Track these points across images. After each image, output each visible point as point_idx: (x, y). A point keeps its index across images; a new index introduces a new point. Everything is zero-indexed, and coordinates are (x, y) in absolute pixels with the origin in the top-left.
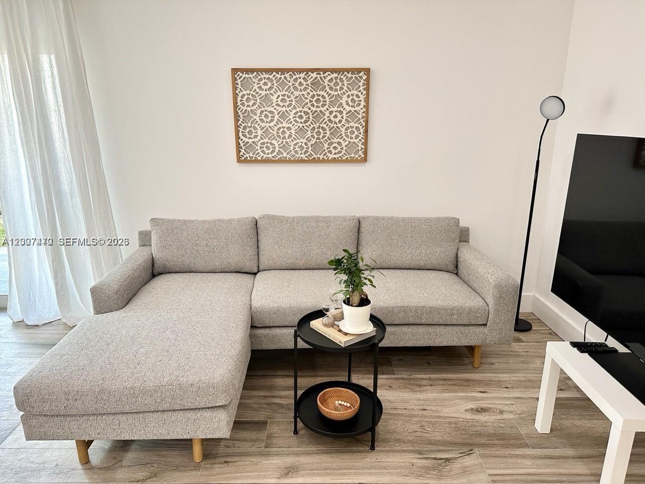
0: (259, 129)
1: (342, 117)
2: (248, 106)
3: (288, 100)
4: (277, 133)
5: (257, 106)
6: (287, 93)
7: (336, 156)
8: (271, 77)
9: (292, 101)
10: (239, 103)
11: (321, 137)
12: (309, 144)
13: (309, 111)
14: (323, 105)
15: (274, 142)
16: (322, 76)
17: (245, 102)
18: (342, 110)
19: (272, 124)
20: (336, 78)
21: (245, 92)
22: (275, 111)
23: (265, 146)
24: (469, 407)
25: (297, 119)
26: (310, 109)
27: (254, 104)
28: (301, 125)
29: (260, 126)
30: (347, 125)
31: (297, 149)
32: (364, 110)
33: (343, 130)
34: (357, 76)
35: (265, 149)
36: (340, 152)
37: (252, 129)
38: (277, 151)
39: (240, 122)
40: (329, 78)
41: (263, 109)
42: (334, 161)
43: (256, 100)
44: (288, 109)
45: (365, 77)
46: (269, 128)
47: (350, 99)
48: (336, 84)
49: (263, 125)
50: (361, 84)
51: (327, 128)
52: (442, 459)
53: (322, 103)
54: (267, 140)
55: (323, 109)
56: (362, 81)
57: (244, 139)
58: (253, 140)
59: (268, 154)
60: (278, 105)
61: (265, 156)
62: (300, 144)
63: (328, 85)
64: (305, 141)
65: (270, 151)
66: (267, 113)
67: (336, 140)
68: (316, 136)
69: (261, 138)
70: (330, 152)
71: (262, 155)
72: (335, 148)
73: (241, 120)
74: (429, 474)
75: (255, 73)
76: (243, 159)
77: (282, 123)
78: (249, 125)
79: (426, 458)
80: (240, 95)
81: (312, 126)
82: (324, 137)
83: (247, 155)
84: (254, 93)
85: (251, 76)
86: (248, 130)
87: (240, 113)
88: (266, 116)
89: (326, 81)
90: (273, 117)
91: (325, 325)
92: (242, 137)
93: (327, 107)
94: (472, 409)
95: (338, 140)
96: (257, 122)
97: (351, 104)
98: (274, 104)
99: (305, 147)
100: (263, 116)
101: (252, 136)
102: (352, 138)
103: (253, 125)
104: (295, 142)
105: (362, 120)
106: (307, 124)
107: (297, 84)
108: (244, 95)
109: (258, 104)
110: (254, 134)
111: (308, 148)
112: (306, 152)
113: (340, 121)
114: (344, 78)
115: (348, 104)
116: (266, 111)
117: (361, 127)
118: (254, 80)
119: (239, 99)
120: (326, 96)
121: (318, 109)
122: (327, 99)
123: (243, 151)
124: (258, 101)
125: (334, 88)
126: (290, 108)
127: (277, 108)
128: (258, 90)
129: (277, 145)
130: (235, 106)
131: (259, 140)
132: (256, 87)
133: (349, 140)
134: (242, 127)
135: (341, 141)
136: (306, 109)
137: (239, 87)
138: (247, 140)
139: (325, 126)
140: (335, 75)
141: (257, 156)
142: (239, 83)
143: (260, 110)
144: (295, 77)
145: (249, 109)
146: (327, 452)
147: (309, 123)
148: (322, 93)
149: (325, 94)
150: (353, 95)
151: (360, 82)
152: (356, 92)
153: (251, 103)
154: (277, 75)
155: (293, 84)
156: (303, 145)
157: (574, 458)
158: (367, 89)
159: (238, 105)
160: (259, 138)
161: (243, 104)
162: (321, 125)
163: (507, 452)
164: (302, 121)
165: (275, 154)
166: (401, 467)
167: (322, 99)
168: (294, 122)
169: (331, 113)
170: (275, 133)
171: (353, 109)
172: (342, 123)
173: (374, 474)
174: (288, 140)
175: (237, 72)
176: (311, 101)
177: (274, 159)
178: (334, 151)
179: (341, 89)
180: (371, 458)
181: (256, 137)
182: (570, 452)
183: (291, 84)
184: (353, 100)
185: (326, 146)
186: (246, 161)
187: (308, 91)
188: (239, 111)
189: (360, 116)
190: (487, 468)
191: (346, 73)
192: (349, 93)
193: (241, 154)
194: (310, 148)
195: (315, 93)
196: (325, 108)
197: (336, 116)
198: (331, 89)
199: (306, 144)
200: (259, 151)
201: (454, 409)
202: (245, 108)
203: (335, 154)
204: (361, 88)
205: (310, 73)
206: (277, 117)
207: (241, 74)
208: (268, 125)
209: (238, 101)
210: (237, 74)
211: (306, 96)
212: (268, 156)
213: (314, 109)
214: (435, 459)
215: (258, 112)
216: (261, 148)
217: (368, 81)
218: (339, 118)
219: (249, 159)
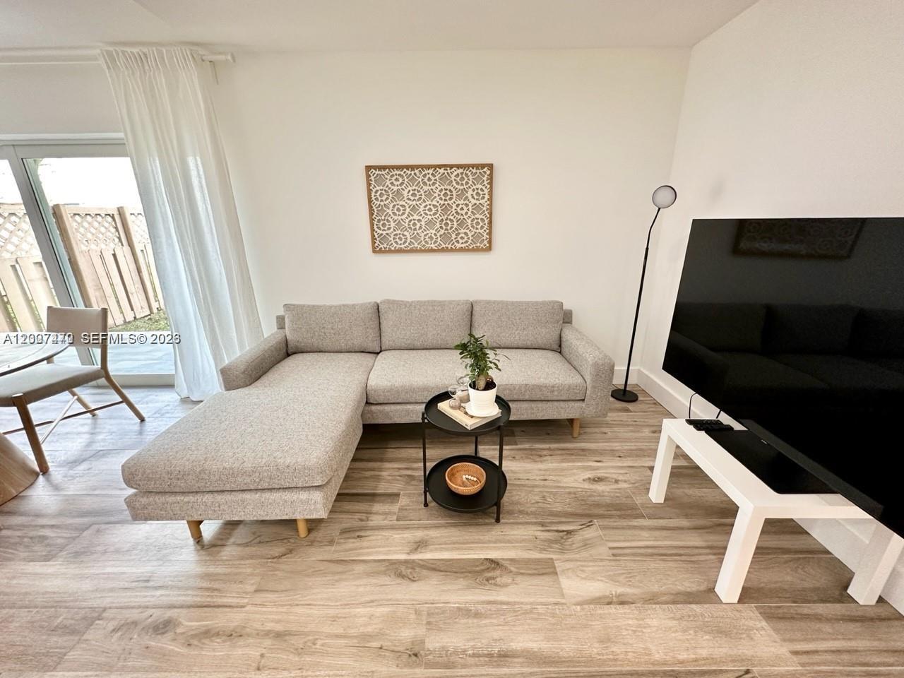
0: (392, 222)
1: (468, 210)
2: (382, 201)
3: (418, 194)
4: (409, 225)
5: (389, 200)
6: (416, 188)
7: (463, 246)
8: (402, 173)
9: (421, 195)
10: (373, 198)
11: (449, 228)
12: (438, 235)
13: (438, 204)
14: (450, 199)
15: (406, 233)
16: (449, 171)
17: (378, 197)
18: (468, 202)
19: (404, 217)
20: (462, 173)
21: (378, 188)
22: (406, 205)
23: (397, 237)
24: (586, 477)
25: (427, 212)
26: (438, 202)
27: (387, 199)
28: (430, 217)
29: (393, 219)
30: (473, 217)
31: (427, 239)
32: (488, 202)
33: (469, 221)
34: (481, 171)
35: (397, 240)
36: (466, 242)
37: (385, 222)
38: (408, 241)
39: (374, 216)
40: (455, 173)
41: (395, 203)
42: (462, 250)
43: (389, 195)
44: (418, 203)
45: (488, 172)
46: (401, 221)
47: (475, 193)
48: (462, 179)
49: (396, 218)
50: (485, 179)
51: (454, 220)
52: (563, 531)
53: (449, 197)
54: (399, 232)
55: (450, 202)
56: (486, 176)
57: (379, 231)
58: (387, 232)
59: (401, 244)
60: (409, 199)
61: (398, 246)
62: (430, 235)
63: (455, 180)
64: (434, 232)
65: (402, 242)
66: (399, 207)
67: (462, 231)
68: (444, 227)
69: (394, 230)
70: (458, 242)
71: (395, 245)
72: (462, 238)
73: (375, 214)
74: (551, 548)
75: (387, 170)
76: (378, 249)
77: (413, 216)
78: (383, 218)
79: (548, 531)
80: (374, 190)
81: (441, 218)
82: (452, 228)
83: (382, 246)
84: (387, 189)
85: (383, 172)
86: (382, 222)
87: (374, 208)
88: (398, 210)
89: (453, 176)
90: (405, 210)
91: (452, 407)
92: (376, 229)
93: (454, 200)
94: (589, 479)
95: (465, 231)
96: (390, 215)
97: (476, 197)
98: (405, 199)
99: (435, 237)
100: (395, 209)
101: (386, 229)
102: (477, 229)
103: (386, 218)
104: (425, 233)
105: (486, 212)
106: (436, 216)
107: (426, 180)
108: (377, 191)
109: (390, 198)
110: (387, 226)
111: (437, 238)
112: (435, 242)
113: (466, 213)
114: (470, 174)
115: (473, 197)
116: (398, 205)
117: (485, 219)
118: (386, 176)
119: (373, 194)
120: (453, 190)
121: (446, 202)
122: (454, 193)
123: (378, 242)
124: (391, 195)
125: (460, 182)
126: (420, 202)
127: (408, 202)
128: (390, 186)
129: (408, 236)
130: (370, 201)
131: (392, 232)
132: (388, 183)
133: (475, 230)
134: (376, 220)
135: (468, 231)
136: (434, 203)
137: (373, 183)
138: (381, 232)
139: (452, 218)
140: (461, 170)
141: (391, 247)
142: (373, 180)
143: (392, 204)
144: (424, 173)
145: (382, 203)
146: (455, 525)
147: (438, 215)
148: (449, 187)
149: (452, 188)
150: (477, 189)
151: (484, 176)
152: (480, 186)
153: (384, 198)
154: (407, 172)
155: (423, 180)
156: (433, 235)
157: (689, 529)
158: (491, 184)
159: (373, 200)
160: (392, 230)
161: (377, 199)
162: (449, 217)
163: (624, 523)
164: (432, 213)
165: (407, 244)
166: (524, 540)
167: (449, 193)
168: (424, 215)
169: (458, 205)
170: (406, 225)
171: (478, 202)
172: (469, 215)
173: (499, 548)
174: (418, 232)
175: (370, 170)
176: (439, 195)
177: (406, 249)
178: (461, 241)
179: (467, 183)
180: (496, 532)
181: (389, 229)
182: (684, 523)
183: (420, 180)
184: (478, 194)
185: (454, 236)
186: (380, 251)
187: (437, 185)
188: (373, 206)
189: (485, 209)
190: (607, 541)
191: (471, 168)
192: (475, 187)
193: (376, 245)
194: (439, 239)
195: (443, 187)
196: (452, 201)
197: (462, 209)
198: (457, 183)
199: (435, 234)
200: (393, 242)
201: (572, 479)
202: (379, 203)
203: (462, 243)
204: (485, 183)
205: (438, 169)
206: (408, 210)
207: (374, 171)
208: (400, 218)
209: (373, 196)
211: (434, 190)
212: (400, 246)
213: (442, 202)
214: (557, 531)
215: (391, 206)
216: (394, 239)
217: (491, 176)
218: (465, 210)
219: (383, 249)
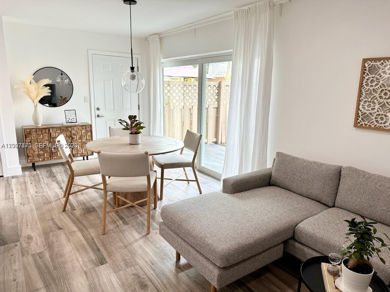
0: (377, 103)
2: (371, 86)
5: (379, 86)
10: (364, 84)
17: (369, 83)
19: (389, 101)
21: (370, 76)
23: (379, 117)
27: (377, 85)
29: (378, 101)
35: (379, 119)
37: (371, 103)
38: (389, 121)
39: (362, 98)
41: (384, 88)
43: (379, 82)
46: (386, 104)
49: (381, 101)
54: (382, 113)
57: (363, 110)
58: (370, 112)
59: (381, 123)
61: (378, 125)
65: (383, 122)
66: (387, 91)
69: (378, 111)
71: (376, 123)
73: (363, 96)
75: (382, 61)
76: (359, 125)
78: (370, 100)
80: (367, 78)
83: (363, 123)
84: (378, 77)
85: (378, 63)
86: (368, 103)
87: (363, 91)
88: (385, 94)
92: (361, 109)
96: (377, 98)
100: (383, 94)
101: (370, 109)
103: (372, 100)
108: (369, 78)
109: (380, 84)
110: (372, 107)
116: (386, 90)
118: (380, 66)
119: (365, 80)
123: (360, 119)
124: (381, 82)
128: (382, 74)
129: (389, 118)
130: (361, 86)
131: (375, 112)
132: (381, 72)
134: (363, 101)
137: (367, 72)
138: (365, 111)
141: (371, 124)
142: (368, 69)
143: (381, 89)
145: (371, 88)
153: (374, 84)
159: (363, 86)
160: (376, 110)
161: (367, 85)
165: (387, 124)
175: (367, 61)
177: (386, 128)
181: (373, 109)
186: (361, 127)
188: (363, 90)
193: (359, 121)
200: (374, 120)
202: (368, 87)
207: (370, 63)
208: (385, 101)
209: (364, 82)
210: (367, 62)
212: (380, 125)
215: (379, 91)
216: (376, 118)
219: (364, 125)
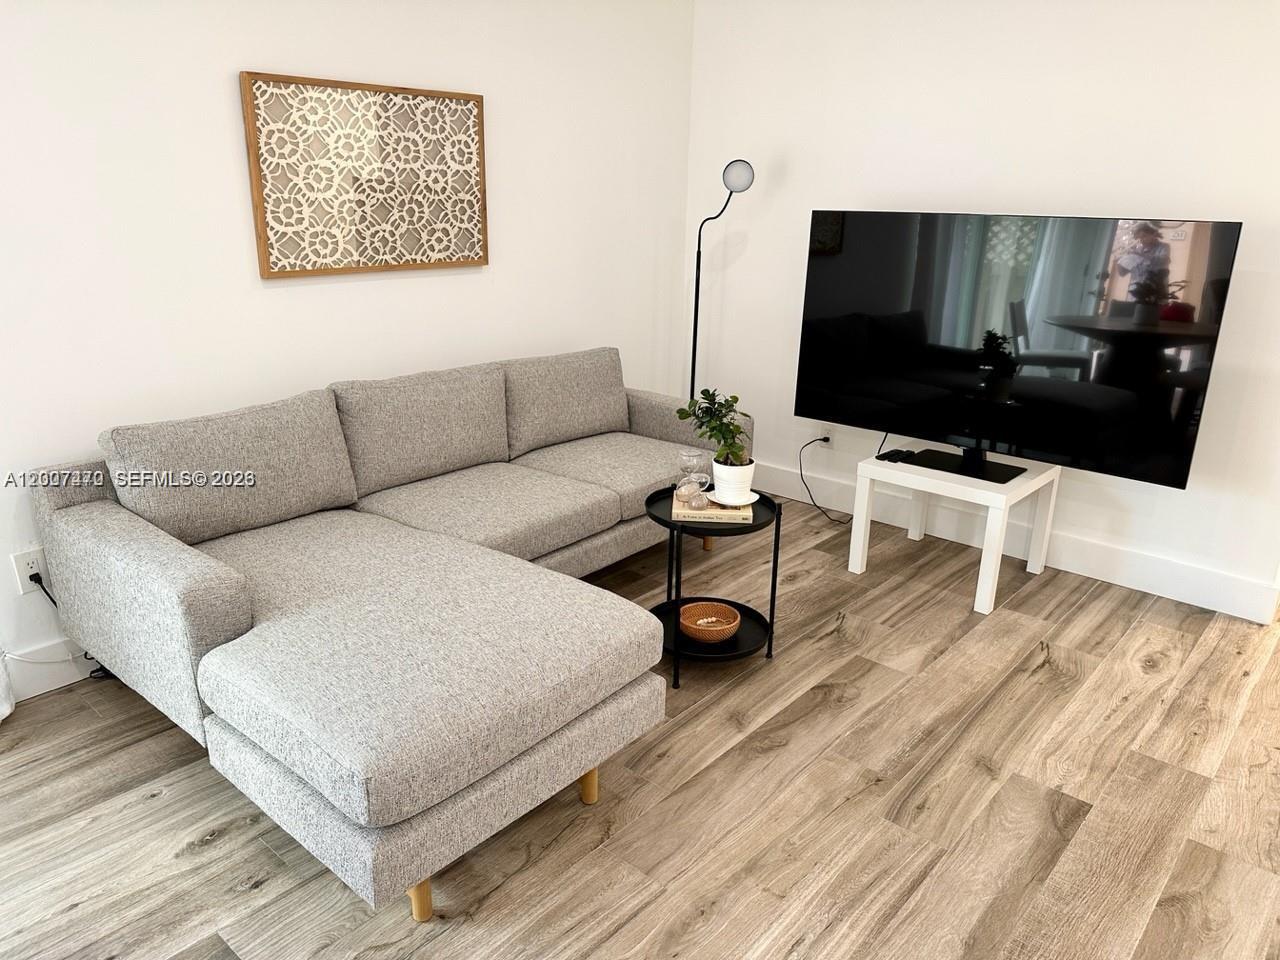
0: (305, 205)
1: (446, 182)
2: (282, 156)
3: (356, 146)
4: (340, 212)
5: (298, 155)
6: (353, 132)
7: (442, 256)
8: (324, 97)
9: (362, 148)
10: (264, 149)
11: (415, 219)
12: (397, 233)
13: (394, 170)
14: (416, 159)
15: (334, 231)
16: (411, 102)
17: (274, 146)
18: (445, 168)
19: (329, 195)
20: (434, 109)
21: (273, 126)
22: (333, 167)
23: (317, 240)
25: (374, 184)
26: (394, 165)
27: (294, 152)
28: (381, 196)
29: (306, 197)
30: (454, 198)
31: (377, 244)
32: (478, 169)
33: (448, 205)
34: (464, 108)
35: (318, 246)
36: (447, 248)
37: (291, 205)
38: (341, 249)
39: (266, 191)
40: (422, 108)
41: (311, 163)
42: (440, 265)
43: (297, 144)
44: (356, 165)
45: (475, 112)
46: (323, 203)
47: (455, 150)
48: (435, 121)
49: (312, 196)
50: (470, 123)
51: (424, 202)
52: (832, 632)
53: (412, 154)
54: (321, 228)
55: (416, 166)
56: (472, 118)
57: (277, 227)
58: (295, 229)
59: (325, 256)
60: (339, 155)
61: (320, 261)
62: (381, 234)
63: (422, 121)
64: (388, 227)
65: (328, 251)
66: (319, 171)
67: (439, 226)
68: (407, 218)
69: (311, 225)
70: (432, 248)
71: (314, 258)
72: (439, 240)
73: (269, 186)
74: (844, 649)
75: (293, 87)
76: (276, 269)
77: (348, 192)
78: (286, 196)
79: (821, 639)
80: (265, 131)
81: (400, 198)
82: (420, 219)
83: (285, 262)
84: (293, 130)
85: (284, 91)
86: (283, 206)
87: (266, 172)
88: (318, 178)
89: (418, 112)
90: (331, 179)
92: (272, 223)
93: (420, 162)
95: (443, 225)
96: (300, 190)
97: (458, 158)
98: (331, 154)
99: (391, 239)
100: (311, 177)
101: (292, 221)
102: (462, 221)
103: (293, 196)
104: (373, 230)
105: (475, 189)
106: (392, 194)
107: (370, 116)
108: (271, 133)
109: (300, 151)
110: (296, 216)
111: (395, 242)
112: (394, 249)
113: (444, 190)
114: (446, 110)
115: (453, 158)
116: (316, 166)
117: (475, 202)
118: (290, 101)
119: (263, 139)
120: (420, 141)
121: (408, 166)
122: (421, 146)
123: (275, 253)
124: (301, 145)
125: (431, 127)
126: (360, 163)
127: (338, 161)
128: (299, 123)
129: (340, 237)
130: (254, 156)
131: (307, 229)
132: (295, 116)
133: (458, 224)
134: (271, 201)
135: (448, 226)
136: (388, 166)
137: (263, 114)
138: (282, 229)
139: (420, 198)
140: (431, 103)
141: (304, 263)
142: (262, 106)
143: (305, 165)
144: (366, 101)
145: (283, 162)
147: (395, 192)
148: (412, 135)
149: (417, 138)
150: (460, 142)
151: (469, 119)
152: (463, 138)
153: (286, 150)
154: (334, 94)
155: (364, 115)
156: (387, 235)
158: (481, 133)
159: (262, 154)
160: (306, 223)
161: (272, 152)
162: (415, 197)
163: (863, 600)
164: (383, 187)
165: (338, 255)
166: (817, 657)
167: (412, 148)
168: (368, 191)
169: (428, 173)
170: (335, 212)
171: (461, 168)
172: (447, 193)
174: (360, 227)
175: (256, 82)
176: (395, 150)
177: (337, 266)
178: (437, 247)
179: (443, 130)
180: (783, 665)
181: (299, 221)
182: (897, 579)
183: (359, 114)
184: (460, 151)
185: (425, 236)
186: (284, 274)
187: (390, 129)
188: (264, 167)
189: (473, 181)
190: (872, 620)
191: (447, 101)
192: (455, 138)
193: (271, 259)
194: (399, 242)
195: (401, 134)
196: (418, 164)
197: (436, 181)
198: (426, 128)
199: (393, 234)
200: (308, 251)
202: (275, 160)
203: (440, 251)
204: (472, 131)
205: (392, 96)
206: (337, 180)
207: (264, 87)
208: (320, 196)
209: (262, 144)
210: (257, 85)
211: (386, 139)
212: (325, 261)
213: (401, 165)
214: (827, 635)
215: (302, 169)
216: (312, 244)
217: (480, 116)
218: (442, 184)
219: (288, 269)
